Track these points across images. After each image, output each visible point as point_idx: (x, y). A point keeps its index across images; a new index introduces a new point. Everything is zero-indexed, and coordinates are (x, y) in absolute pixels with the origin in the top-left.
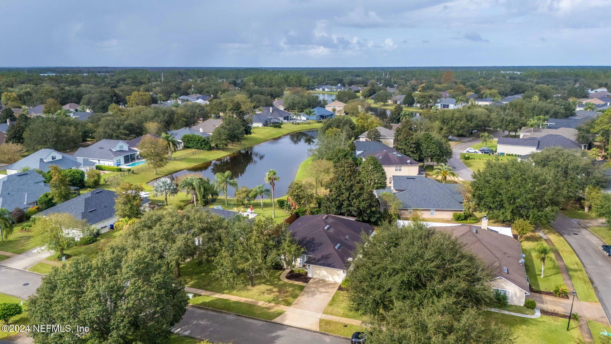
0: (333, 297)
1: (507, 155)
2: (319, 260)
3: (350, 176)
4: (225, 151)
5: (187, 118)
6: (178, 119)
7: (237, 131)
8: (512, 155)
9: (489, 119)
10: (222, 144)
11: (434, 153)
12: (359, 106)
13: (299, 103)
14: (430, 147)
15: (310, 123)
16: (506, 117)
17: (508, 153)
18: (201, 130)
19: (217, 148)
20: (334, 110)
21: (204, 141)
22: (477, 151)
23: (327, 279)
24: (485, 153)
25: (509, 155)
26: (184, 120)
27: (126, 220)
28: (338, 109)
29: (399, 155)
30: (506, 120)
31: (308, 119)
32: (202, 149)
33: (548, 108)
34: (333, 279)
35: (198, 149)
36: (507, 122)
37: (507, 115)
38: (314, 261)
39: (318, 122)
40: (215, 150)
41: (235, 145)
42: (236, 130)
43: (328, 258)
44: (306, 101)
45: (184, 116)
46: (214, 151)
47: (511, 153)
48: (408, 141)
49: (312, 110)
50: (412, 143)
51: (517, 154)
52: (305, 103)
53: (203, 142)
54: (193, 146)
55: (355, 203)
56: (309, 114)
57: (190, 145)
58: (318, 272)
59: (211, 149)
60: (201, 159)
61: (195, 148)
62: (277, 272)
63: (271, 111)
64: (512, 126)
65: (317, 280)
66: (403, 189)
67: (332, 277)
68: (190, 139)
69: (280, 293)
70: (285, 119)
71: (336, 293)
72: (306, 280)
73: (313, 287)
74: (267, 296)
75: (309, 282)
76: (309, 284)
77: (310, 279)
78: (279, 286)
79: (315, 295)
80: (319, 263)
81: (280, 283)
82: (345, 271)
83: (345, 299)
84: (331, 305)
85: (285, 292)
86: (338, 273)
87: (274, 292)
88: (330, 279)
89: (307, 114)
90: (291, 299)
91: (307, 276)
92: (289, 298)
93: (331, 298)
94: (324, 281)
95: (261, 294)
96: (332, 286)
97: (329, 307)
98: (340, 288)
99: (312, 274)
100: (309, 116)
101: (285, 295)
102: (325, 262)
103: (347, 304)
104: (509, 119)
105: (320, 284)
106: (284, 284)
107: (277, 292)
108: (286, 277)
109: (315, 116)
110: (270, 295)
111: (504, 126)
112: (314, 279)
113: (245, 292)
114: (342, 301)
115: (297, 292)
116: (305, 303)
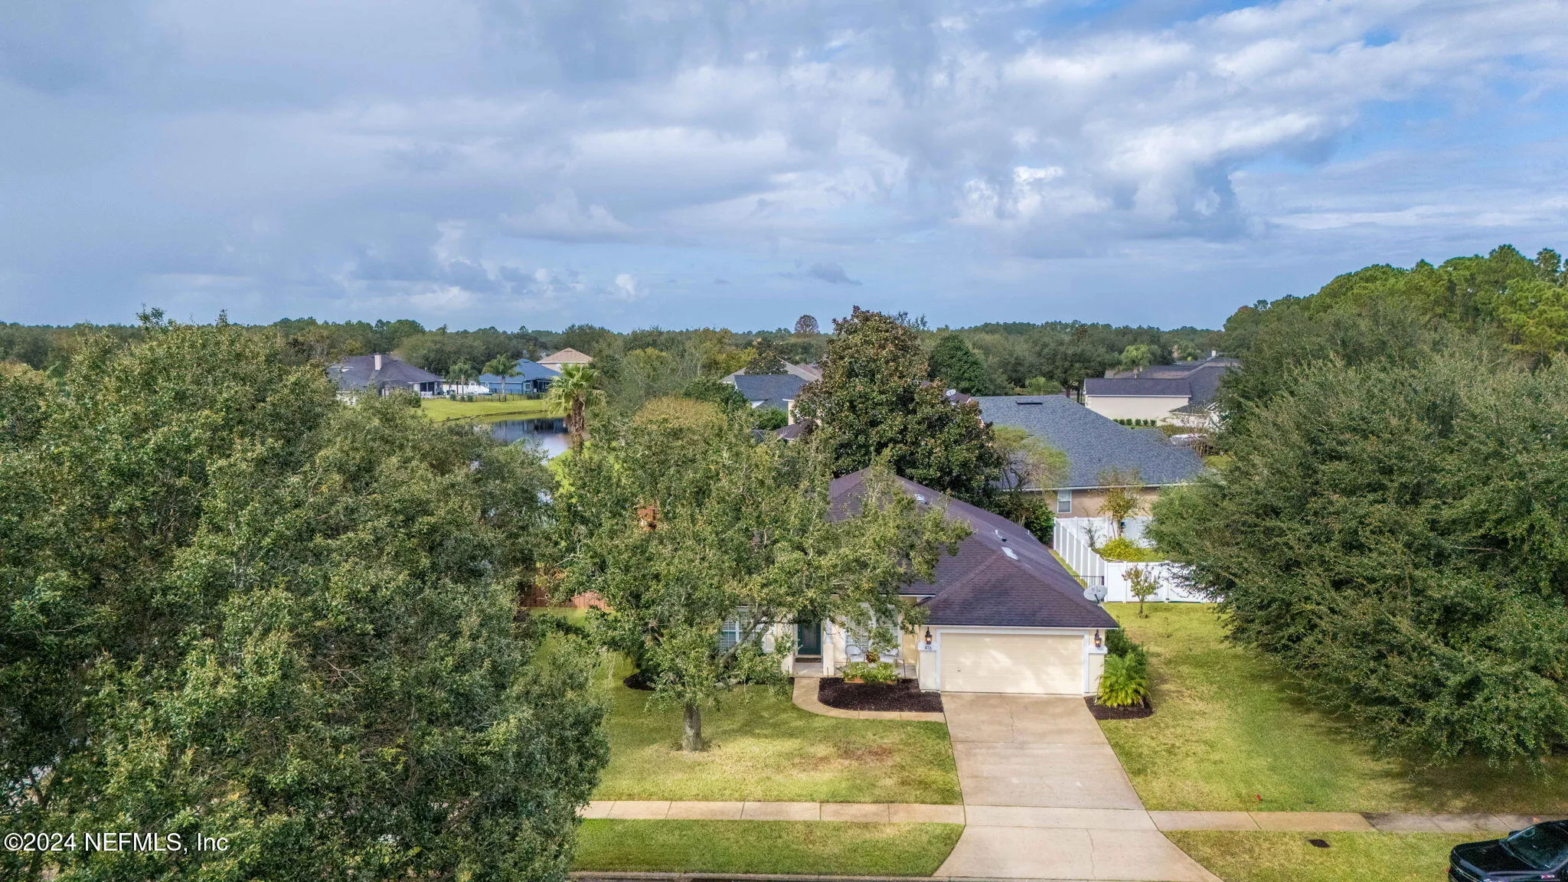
8: (1129, 422)
9: (1013, 361)
15: (505, 400)
16: (1061, 349)
23: (1010, 690)
30: (1066, 355)
31: (492, 389)
34: (1039, 681)
36: (1066, 359)
39: (530, 398)
43: (1006, 592)
56: (504, 373)
58: (967, 661)
63: (378, 367)
64: (1081, 369)
65: (966, 697)
67: (1036, 673)
69: (859, 758)
70: (423, 387)
71: (1108, 731)
72: (930, 702)
73: (983, 722)
74: (803, 776)
75: (945, 707)
76: (952, 715)
77: (936, 696)
78: (826, 736)
79: (1022, 746)
80: (976, 614)
81: (817, 723)
82: (1103, 637)
83: (1173, 745)
84: (1138, 772)
85: (876, 754)
86: (1064, 652)
87: (825, 759)
88: (1029, 685)
89: (497, 372)
90: (936, 775)
91: (913, 691)
92: (921, 772)
93: (1109, 750)
94: (1001, 697)
95: (768, 772)
96: (1058, 710)
97: (1140, 779)
98: (1101, 711)
99: (942, 677)
100: (500, 378)
101: (890, 763)
102: (1003, 609)
103: (1202, 761)
104: (1070, 352)
105: (998, 710)
106: (840, 725)
107: (840, 756)
108: (825, 701)
109: (519, 379)
110: (818, 774)
111: (1058, 372)
112: (955, 695)
113: (680, 775)
114: (1169, 752)
115: (933, 744)
116: (1015, 780)
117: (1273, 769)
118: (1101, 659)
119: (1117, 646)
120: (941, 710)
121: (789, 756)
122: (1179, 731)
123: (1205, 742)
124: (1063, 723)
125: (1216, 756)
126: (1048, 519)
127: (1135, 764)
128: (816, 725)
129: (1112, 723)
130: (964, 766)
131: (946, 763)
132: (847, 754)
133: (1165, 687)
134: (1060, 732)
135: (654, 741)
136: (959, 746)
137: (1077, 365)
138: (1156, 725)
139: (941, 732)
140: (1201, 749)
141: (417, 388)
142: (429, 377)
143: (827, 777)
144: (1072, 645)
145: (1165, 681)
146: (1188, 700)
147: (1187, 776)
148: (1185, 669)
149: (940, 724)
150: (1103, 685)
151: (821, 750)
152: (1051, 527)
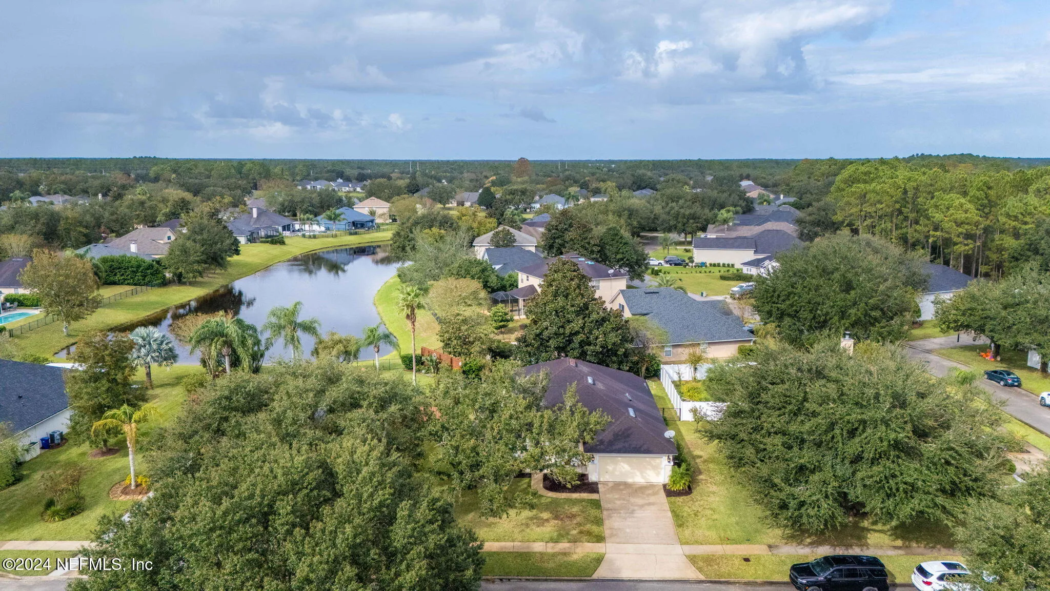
0: (673, 511)
1: (711, 265)
2: (611, 443)
3: (579, 287)
4: (197, 286)
5: (86, 227)
6: (68, 231)
7: (219, 246)
8: (719, 265)
9: (652, 216)
10: (193, 271)
11: (628, 260)
12: (418, 206)
13: (303, 201)
14: (621, 251)
15: (336, 236)
16: (682, 211)
17: (713, 263)
18: (133, 248)
19: (179, 279)
20: (373, 213)
21: (150, 266)
22: (662, 262)
23: (630, 480)
24: (676, 264)
25: (714, 265)
26: (81, 232)
27: (125, 413)
28: (379, 211)
29: (590, 263)
30: (684, 214)
31: (327, 229)
32: (147, 285)
33: (722, 200)
34: (643, 477)
35: (135, 285)
36: (684, 218)
37: (682, 207)
38: (602, 447)
39: (351, 234)
40: (175, 285)
41: (211, 275)
42: (216, 243)
43: (628, 436)
44: (316, 200)
45: (80, 223)
46: (174, 288)
47: (716, 262)
48: (587, 241)
49: (338, 212)
50: (594, 245)
51: (726, 263)
52: (314, 201)
53: (148, 269)
54: (125, 280)
55: (597, 338)
56: (335, 219)
57: (118, 277)
58: (610, 468)
59: (165, 283)
60: (152, 303)
61: (128, 284)
62: (519, 482)
63: (255, 215)
64: (693, 223)
65: (610, 485)
66: (645, 312)
67: (641, 473)
68: (115, 265)
69: (562, 520)
70: (284, 229)
71: (670, 503)
72: (592, 488)
73: (616, 499)
74: (538, 529)
75: (600, 490)
76: (603, 495)
77: (596, 484)
78: (547, 507)
79: (633, 512)
80: (614, 448)
81: (543, 500)
82: (671, 458)
83: (698, 511)
84: (680, 526)
85: (569, 517)
86: (654, 464)
87: (547, 520)
88: (638, 478)
89: (330, 218)
90: (595, 529)
91: (586, 481)
92: (588, 527)
93: (670, 514)
94: (626, 485)
95: (523, 527)
96: (650, 492)
97: (680, 529)
98: (669, 493)
99: (599, 475)
100: (332, 222)
101: (575, 522)
102: (627, 445)
103: (708, 519)
104: (687, 213)
105: (624, 492)
106: (555, 502)
107: (554, 519)
108: (546, 488)
109: (344, 222)
110: (544, 528)
111: (680, 225)
112: (605, 483)
113: (485, 529)
114: (695, 515)
115: (594, 512)
116: (628, 530)
117: (737, 523)
118: (670, 468)
119: (678, 461)
120: (598, 492)
121: (531, 519)
122: (702, 503)
123: (712, 509)
124: (652, 499)
125: (715, 517)
126: (658, 365)
127: (679, 521)
128: (543, 501)
129: (673, 499)
130: (607, 523)
131: (599, 522)
132: (556, 517)
133: (701, 477)
134: (650, 504)
135: (471, 511)
136: (605, 513)
137: (691, 221)
138: (692, 500)
139: (597, 504)
140: (709, 512)
141: (280, 229)
142: (286, 221)
143: (549, 529)
144: (658, 461)
145: (701, 473)
146: (709, 485)
147: (700, 527)
148: (711, 466)
149: (597, 500)
150: (670, 480)
151: (545, 515)
152: (660, 370)
